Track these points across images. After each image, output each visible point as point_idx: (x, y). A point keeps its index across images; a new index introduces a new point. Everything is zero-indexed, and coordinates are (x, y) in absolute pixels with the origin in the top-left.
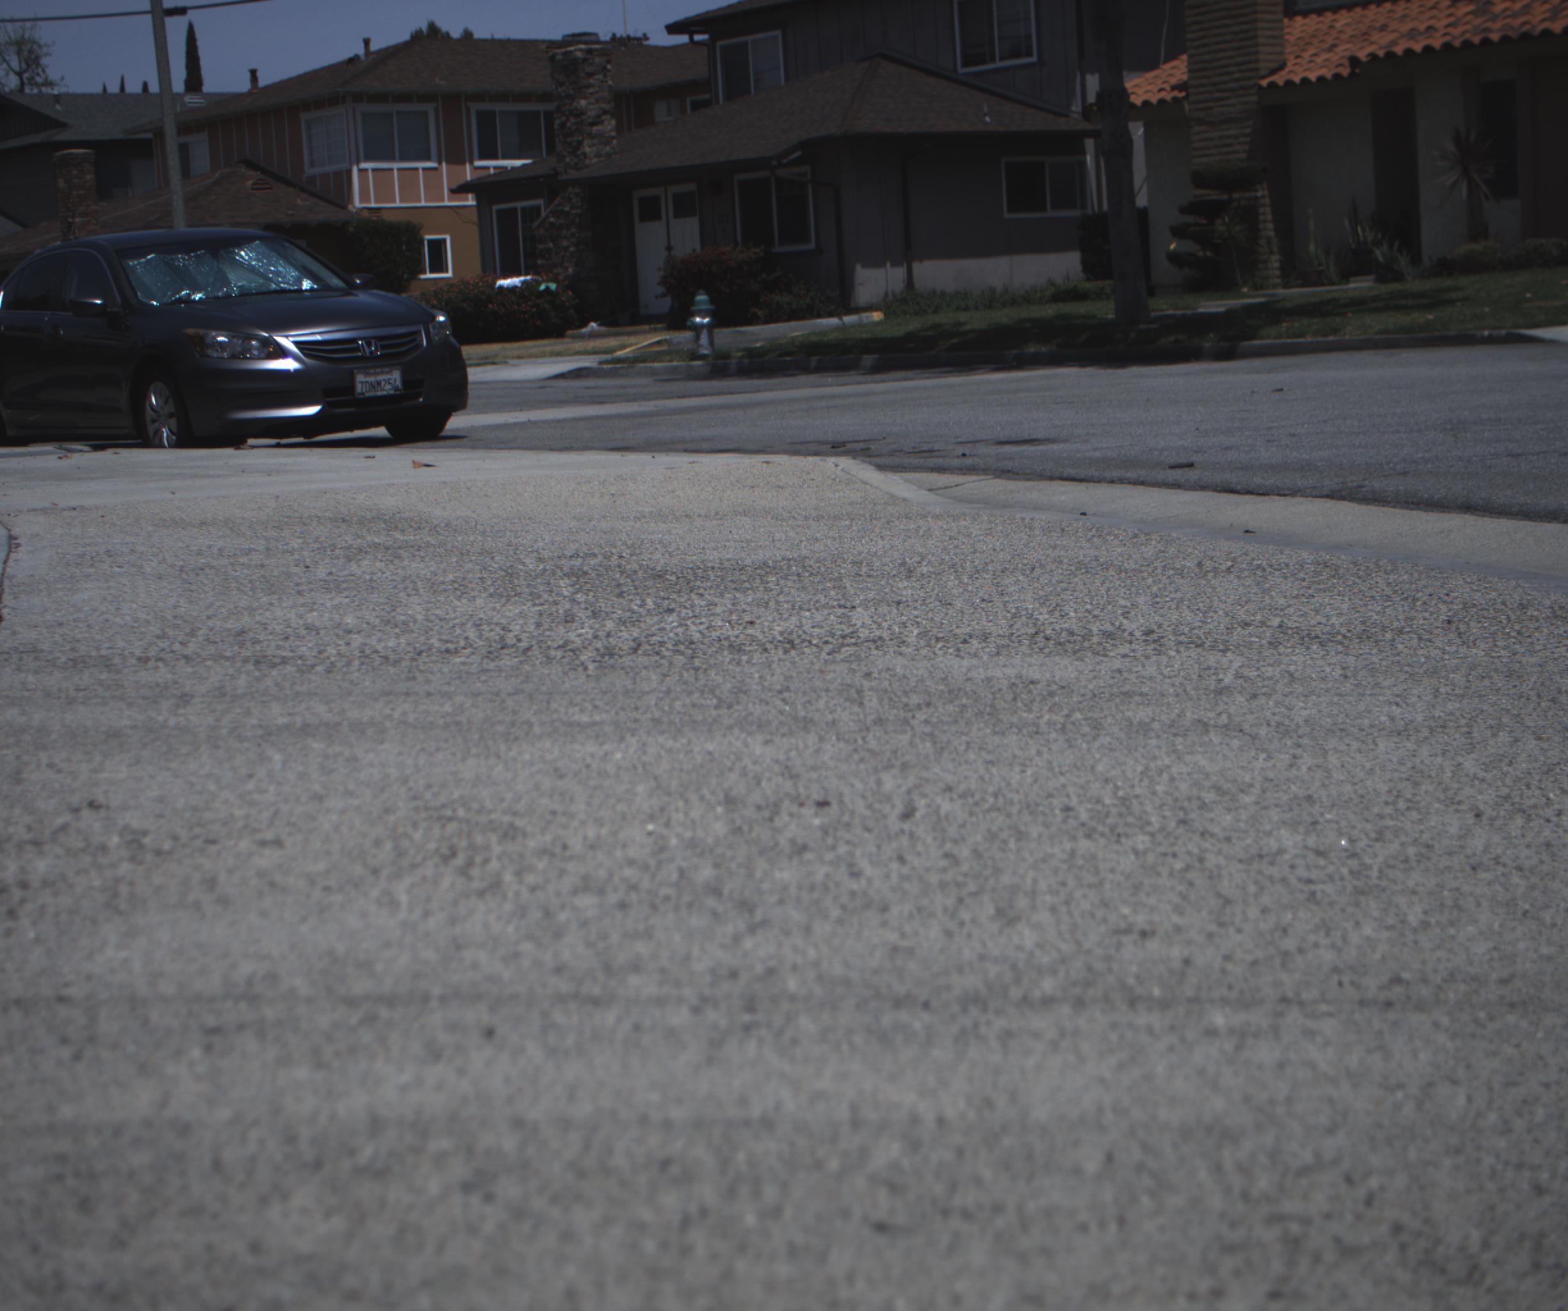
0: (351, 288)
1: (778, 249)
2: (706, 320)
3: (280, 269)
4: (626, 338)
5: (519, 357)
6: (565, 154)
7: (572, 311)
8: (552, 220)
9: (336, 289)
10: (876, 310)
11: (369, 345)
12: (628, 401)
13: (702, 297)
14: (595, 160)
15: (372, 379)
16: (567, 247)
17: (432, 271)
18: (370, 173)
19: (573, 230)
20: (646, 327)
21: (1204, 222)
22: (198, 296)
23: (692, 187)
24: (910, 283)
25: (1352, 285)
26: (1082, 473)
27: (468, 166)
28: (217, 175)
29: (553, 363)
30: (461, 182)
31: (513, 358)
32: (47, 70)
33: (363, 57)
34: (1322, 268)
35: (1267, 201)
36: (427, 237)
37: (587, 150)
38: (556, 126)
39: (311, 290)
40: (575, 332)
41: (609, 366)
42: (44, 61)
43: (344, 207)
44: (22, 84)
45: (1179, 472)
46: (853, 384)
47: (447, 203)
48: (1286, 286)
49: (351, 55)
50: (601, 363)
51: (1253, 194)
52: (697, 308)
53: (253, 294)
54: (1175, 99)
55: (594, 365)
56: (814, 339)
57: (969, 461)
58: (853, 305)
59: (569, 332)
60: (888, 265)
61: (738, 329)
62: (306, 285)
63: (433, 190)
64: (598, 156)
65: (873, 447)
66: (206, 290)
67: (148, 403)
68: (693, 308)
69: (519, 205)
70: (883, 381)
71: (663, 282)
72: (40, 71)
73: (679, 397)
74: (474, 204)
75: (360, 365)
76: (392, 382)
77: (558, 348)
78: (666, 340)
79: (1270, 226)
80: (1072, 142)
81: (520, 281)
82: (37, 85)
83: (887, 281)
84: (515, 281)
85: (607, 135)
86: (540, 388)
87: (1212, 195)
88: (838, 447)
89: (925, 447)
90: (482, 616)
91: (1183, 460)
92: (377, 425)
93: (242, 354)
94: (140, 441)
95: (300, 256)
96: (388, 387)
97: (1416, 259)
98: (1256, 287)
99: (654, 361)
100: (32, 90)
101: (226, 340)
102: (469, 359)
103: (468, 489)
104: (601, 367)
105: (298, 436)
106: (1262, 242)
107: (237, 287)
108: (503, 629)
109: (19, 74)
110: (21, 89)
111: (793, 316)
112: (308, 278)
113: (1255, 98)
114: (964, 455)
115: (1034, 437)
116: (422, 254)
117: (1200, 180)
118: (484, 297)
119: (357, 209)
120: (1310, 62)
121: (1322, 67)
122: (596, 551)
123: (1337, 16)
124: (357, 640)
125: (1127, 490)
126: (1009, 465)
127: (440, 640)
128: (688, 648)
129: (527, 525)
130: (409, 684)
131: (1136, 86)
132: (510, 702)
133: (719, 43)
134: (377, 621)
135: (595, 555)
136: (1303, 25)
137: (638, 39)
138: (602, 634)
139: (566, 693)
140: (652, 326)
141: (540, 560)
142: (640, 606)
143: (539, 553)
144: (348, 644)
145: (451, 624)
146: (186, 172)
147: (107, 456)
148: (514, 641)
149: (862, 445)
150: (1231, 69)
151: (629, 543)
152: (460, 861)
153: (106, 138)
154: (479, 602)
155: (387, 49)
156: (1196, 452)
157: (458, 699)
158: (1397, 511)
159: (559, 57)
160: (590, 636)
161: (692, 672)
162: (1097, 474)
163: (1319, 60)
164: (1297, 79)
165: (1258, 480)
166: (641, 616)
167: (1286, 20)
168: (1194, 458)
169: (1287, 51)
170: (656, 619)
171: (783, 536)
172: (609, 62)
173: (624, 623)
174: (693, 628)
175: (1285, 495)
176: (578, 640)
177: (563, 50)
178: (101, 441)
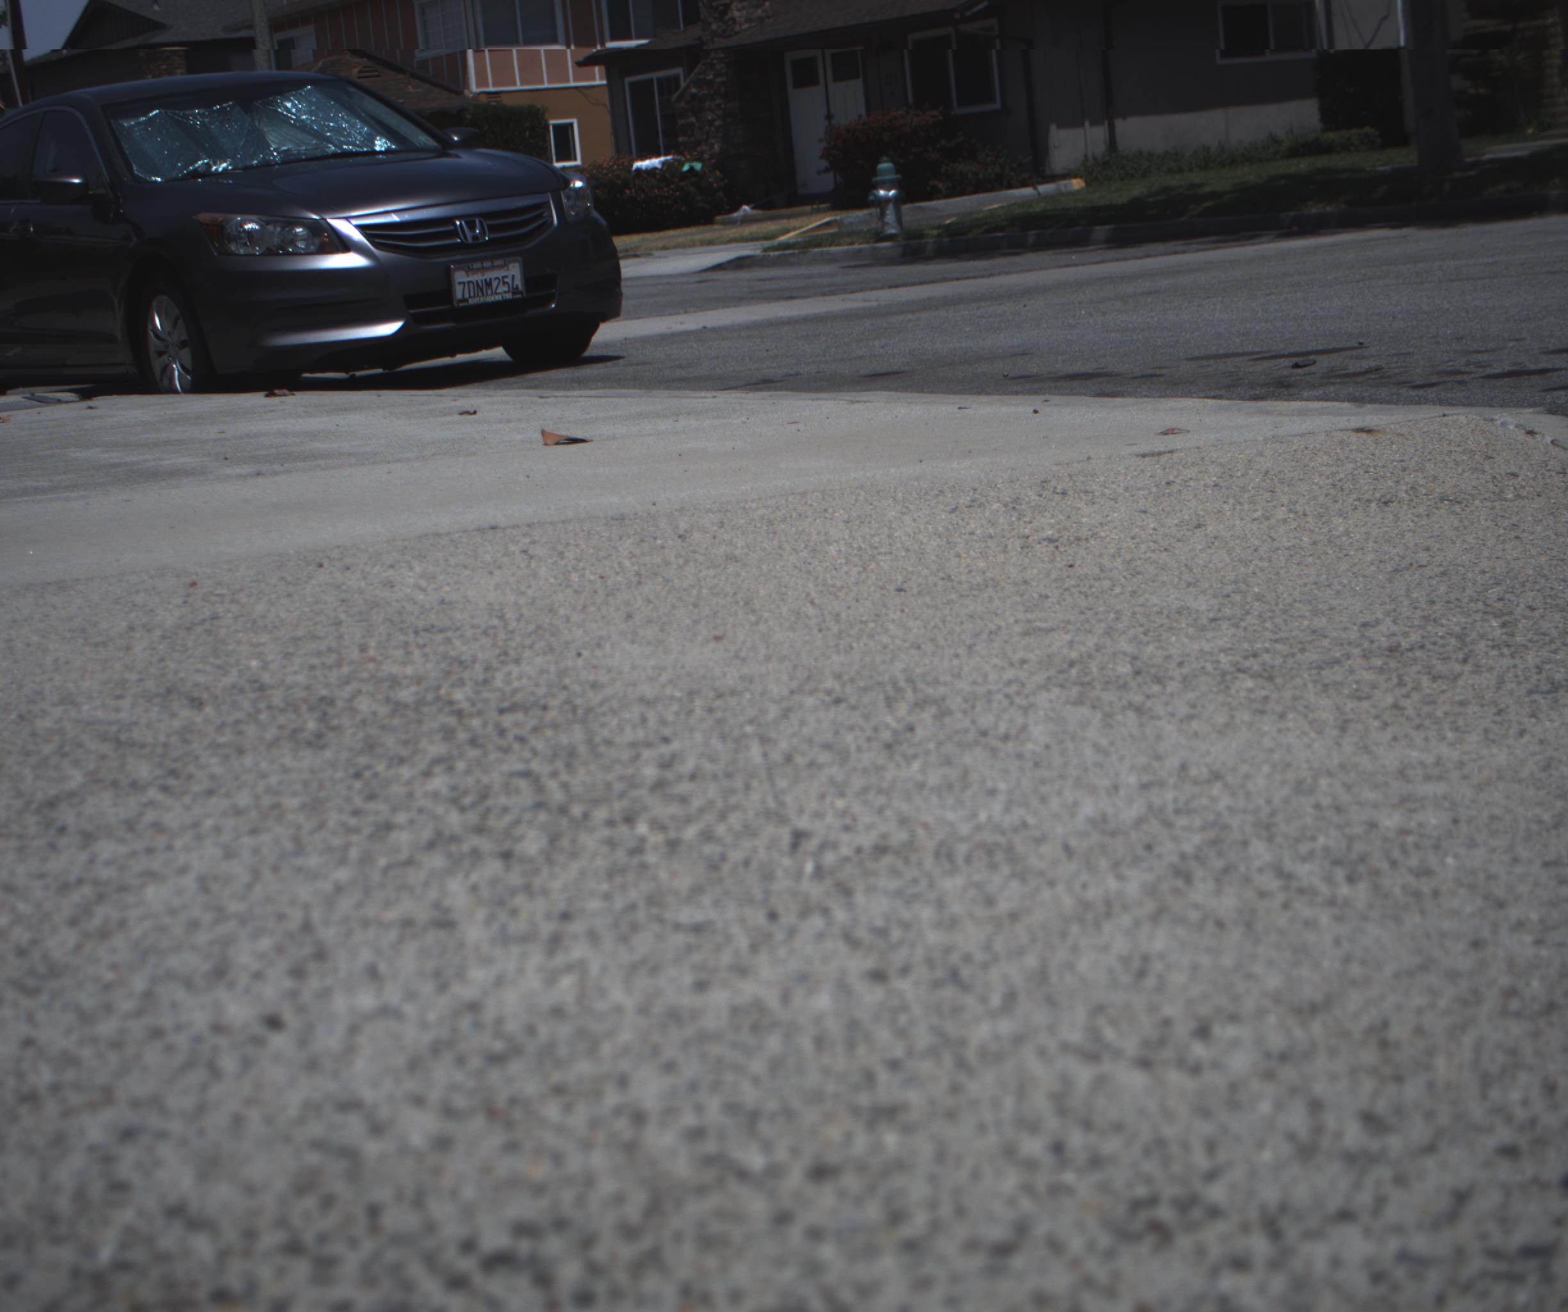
0: (446, 148)
1: (958, 111)
2: (892, 193)
3: (340, 122)
4: (785, 221)
5: (664, 248)
6: (711, 20)
7: (721, 194)
8: (694, 90)
9: (425, 150)
10: (1075, 177)
11: (472, 226)
13: (885, 165)
14: (746, 26)
15: (477, 277)
16: (714, 120)
17: (559, 160)
19: (718, 101)
20: (808, 208)
22: (221, 167)
24: (1112, 143)
28: (320, 63)
29: (706, 252)
31: (657, 249)
36: (552, 122)
37: (736, 14)
39: (388, 151)
40: (725, 217)
41: (777, 253)
43: (460, 93)
47: (572, 84)
50: (766, 250)
52: (879, 178)
53: (301, 160)
55: (758, 252)
58: (1048, 172)
59: (719, 218)
60: (1087, 124)
61: (922, 204)
62: (380, 144)
63: (558, 69)
64: (749, 20)
66: (233, 157)
67: (150, 327)
68: (875, 179)
69: (655, 75)
71: (826, 154)
73: (891, 287)
74: (604, 82)
75: (459, 257)
76: (509, 280)
77: (708, 236)
78: (835, 221)
81: (660, 162)
83: (1086, 144)
84: (654, 162)
86: (696, 283)
92: (489, 344)
93: (283, 248)
96: (503, 288)
99: (830, 245)
101: (257, 227)
104: (767, 254)
107: (279, 152)
111: (980, 187)
112: (382, 135)
116: (546, 140)
118: (619, 182)
119: (474, 93)
140: (815, 206)
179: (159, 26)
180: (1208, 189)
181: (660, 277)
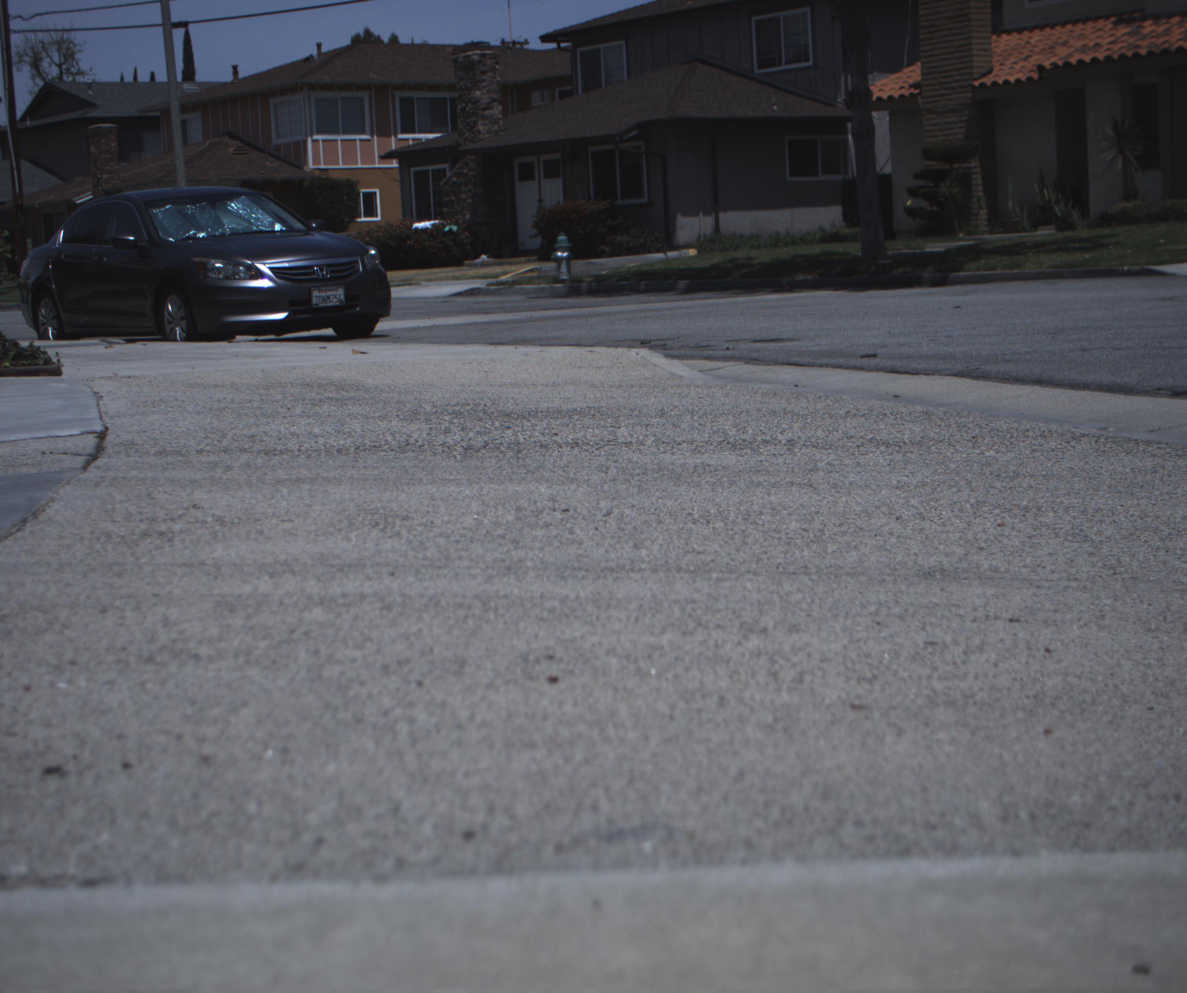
0: (310, 229)
1: (620, 202)
2: (565, 254)
3: (259, 216)
4: (508, 267)
5: (429, 280)
6: (465, 130)
7: (469, 247)
8: (455, 179)
9: (299, 231)
10: (692, 247)
11: (322, 270)
12: (506, 312)
13: (562, 238)
14: (486, 136)
15: (323, 294)
16: (466, 199)
17: (365, 216)
18: (320, 143)
19: (470, 187)
20: (523, 259)
21: (931, 185)
22: (201, 235)
23: (557, 156)
24: (717, 228)
25: (1038, 233)
26: (803, 360)
27: (393, 138)
28: (208, 143)
29: (455, 284)
30: (388, 150)
31: (424, 280)
32: (79, 63)
33: (316, 57)
34: (1017, 219)
35: (978, 170)
36: (362, 191)
37: (481, 128)
38: (458, 110)
39: (281, 231)
40: (470, 262)
41: (494, 287)
42: (78, 56)
43: (301, 168)
44: (61, 73)
45: (866, 360)
46: (670, 301)
47: (377, 166)
48: (991, 233)
49: (307, 55)
50: (489, 285)
51: (967, 165)
52: (558, 245)
53: (239, 234)
54: (912, 95)
55: (483, 286)
56: (645, 268)
57: (730, 353)
58: (675, 244)
59: (467, 262)
60: (701, 214)
61: (590, 261)
62: (278, 227)
63: (367, 156)
64: (489, 132)
65: (669, 344)
66: (207, 231)
67: (166, 310)
68: (555, 246)
69: (431, 168)
70: (691, 299)
71: (536, 225)
72: (74, 63)
74: (398, 166)
75: (315, 284)
76: (338, 296)
77: (457, 274)
78: (536, 268)
79: (981, 188)
80: (837, 125)
81: (431, 224)
82: (72, 74)
83: (700, 227)
84: (427, 224)
85: (496, 117)
86: (443, 302)
87: (938, 165)
88: (644, 343)
89: (704, 344)
90: (395, 429)
91: (871, 352)
92: (326, 327)
93: (233, 276)
94: (159, 337)
95: (273, 207)
96: (335, 300)
97: (1085, 213)
98: (970, 233)
99: (527, 284)
100: (68, 77)
101: (222, 266)
102: (393, 281)
103: (390, 366)
104: (488, 287)
105: (271, 334)
106: (974, 200)
107: (230, 229)
108: (408, 436)
109: (59, 66)
110: (60, 78)
111: (631, 251)
112: (279, 222)
113: (970, 95)
114: (728, 349)
115: (780, 337)
116: (357, 202)
117: (928, 154)
118: (404, 236)
119: (311, 169)
120: (1011, 68)
121: (1018, 72)
122: (470, 402)
123: (1032, 34)
124: (321, 441)
125: (829, 371)
126: (755, 355)
127: (371, 441)
128: (515, 446)
129: (428, 388)
130: (355, 463)
131: (883, 85)
132: (411, 471)
133: (579, 50)
134: (333, 431)
135: (469, 405)
136: (1007, 41)
137: (521, 43)
138: (466, 439)
139: (443, 467)
140: (528, 258)
141: (434, 406)
142: (491, 426)
143: (434, 403)
144: (316, 442)
145: (377, 433)
146: (185, 142)
147: (138, 347)
148: (414, 442)
149: (662, 342)
150: (952, 73)
151: (492, 398)
152: (381, 526)
153: (126, 115)
154: (394, 423)
155: (334, 51)
156: (881, 347)
157: (382, 470)
158: (995, 384)
159: (461, 60)
160: (459, 440)
161: (516, 459)
162: (812, 361)
163: (1017, 67)
164: (1000, 81)
165: (914, 365)
166: (491, 430)
167: (994, 37)
168: (879, 351)
169: (994, 60)
170: (499, 432)
171: (592, 396)
172: (497, 63)
173: (480, 434)
174: (521, 436)
175: (929, 374)
176: (451, 441)
177: (464, 54)
178: (132, 335)
179: (92, 105)
180: (757, 261)
181: (421, 298)
